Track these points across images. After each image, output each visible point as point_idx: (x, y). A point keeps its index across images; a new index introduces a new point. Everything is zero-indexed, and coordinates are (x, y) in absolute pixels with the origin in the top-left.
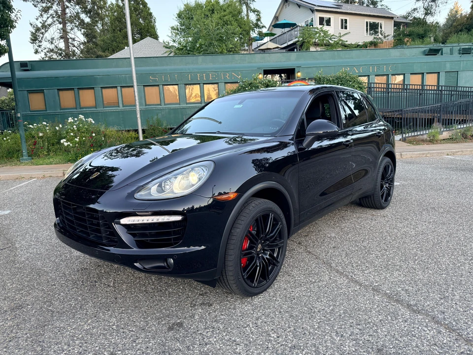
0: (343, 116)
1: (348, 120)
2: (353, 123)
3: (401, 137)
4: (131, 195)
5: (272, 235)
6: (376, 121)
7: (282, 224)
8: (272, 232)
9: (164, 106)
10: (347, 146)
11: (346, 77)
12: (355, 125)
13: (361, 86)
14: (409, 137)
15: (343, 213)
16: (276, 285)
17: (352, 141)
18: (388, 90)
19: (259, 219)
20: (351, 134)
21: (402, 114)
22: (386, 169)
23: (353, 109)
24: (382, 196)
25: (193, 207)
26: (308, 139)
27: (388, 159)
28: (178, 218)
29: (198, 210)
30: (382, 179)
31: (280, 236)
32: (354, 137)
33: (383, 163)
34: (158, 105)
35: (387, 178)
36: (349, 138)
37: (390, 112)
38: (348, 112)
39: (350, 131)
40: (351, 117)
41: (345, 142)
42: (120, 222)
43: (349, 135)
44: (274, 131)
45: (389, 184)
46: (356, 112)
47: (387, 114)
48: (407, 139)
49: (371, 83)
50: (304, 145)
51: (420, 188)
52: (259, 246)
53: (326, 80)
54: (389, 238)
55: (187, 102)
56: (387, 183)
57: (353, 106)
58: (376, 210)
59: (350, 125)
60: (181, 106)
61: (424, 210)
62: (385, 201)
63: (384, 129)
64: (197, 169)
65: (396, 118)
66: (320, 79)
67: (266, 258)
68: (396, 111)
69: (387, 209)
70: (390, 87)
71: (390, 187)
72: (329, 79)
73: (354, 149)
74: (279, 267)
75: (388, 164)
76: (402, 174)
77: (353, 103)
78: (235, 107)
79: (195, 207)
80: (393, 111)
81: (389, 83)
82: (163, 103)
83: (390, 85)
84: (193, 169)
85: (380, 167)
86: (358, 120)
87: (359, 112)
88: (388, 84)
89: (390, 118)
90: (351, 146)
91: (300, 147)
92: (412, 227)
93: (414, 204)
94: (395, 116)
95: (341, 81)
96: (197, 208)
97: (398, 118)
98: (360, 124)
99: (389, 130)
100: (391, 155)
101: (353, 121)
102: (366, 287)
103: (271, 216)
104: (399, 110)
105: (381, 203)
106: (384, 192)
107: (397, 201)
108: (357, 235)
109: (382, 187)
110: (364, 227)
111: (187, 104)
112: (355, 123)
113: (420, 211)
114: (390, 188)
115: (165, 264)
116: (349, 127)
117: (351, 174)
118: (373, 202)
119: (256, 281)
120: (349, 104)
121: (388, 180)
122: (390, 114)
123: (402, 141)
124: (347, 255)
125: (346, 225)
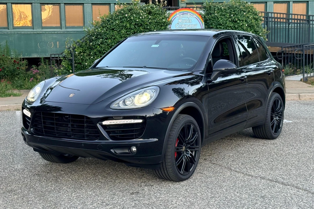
0: (238, 55)
1: (242, 58)
2: (247, 61)
3: (302, 77)
4: (109, 106)
5: (192, 140)
6: (267, 60)
7: (198, 134)
8: (192, 139)
9: (13, 30)
10: (243, 80)
11: (240, 5)
12: (249, 63)
13: (256, 17)
14: (311, 77)
15: (239, 142)
16: (194, 176)
17: (246, 77)
18: (289, 21)
19: (185, 127)
20: (245, 71)
21: (302, 50)
22: (275, 103)
23: (246, 47)
24: (272, 126)
25: (146, 116)
26: (215, 74)
27: (277, 95)
28: (140, 121)
29: (149, 118)
30: (272, 112)
31: (197, 143)
32: (248, 74)
33: (272, 98)
34: (4, 28)
35: (277, 111)
36: (243, 74)
37: (291, 47)
38: (242, 50)
39: (245, 68)
40: (245, 54)
41: (240, 78)
42: (102, 123)
43: (243, 72)
44: (190, 67)
45: (279, 117)
46: (250, 50)
47: (287, 50)
48: (309, 79)
49: (268, 13)
50: (212, 78)
51: (311, 125)
52: (184, 148)
53: (216, 9)
54: (275, 156)
55: (43, 25)
56: (277, 116)
57: (247, 44)
58: (267, 140)
59: (245, 63)
60: (35, 30)
61: (309, 140)
62: (275, 132)
63: (275, 68)
64: (148, 91)
65: (296, 54)
66: (210, 7)
67: (188, 156)
68: (297, 46)
69: (277, 139)
70: (290, 17)
71: (280, 120)
72: (221, 8)
73: (247, 85)
74: (196, 164)
75: (277, 99)
76: (297, 113)
77: (246, 41)
78: (152, 46)
79: (147, 116)
80: (294, 47)
81: (290, 13)
82: (11, 27)
83: (290, 16)
84: (145, 91)
85: (270, 101)
86: (251, 59)
87: (252, 50)
88: (288, 13)
89: (290, 54)
90: (245, 82)
91: (208, 80)
92: (296, 150)
93: (302, 136)
94: (295, 52)
95: (234, 11)
96: (148, 117)
97: (300, 54)
98: (254, 62)
99: (279, 69)
100: (281, 91)
101: (247, 59)
102: (256, 177)
103: (192, 127)
104: (300, 46)
105: (271, 133)
106: (274, 124)
107: (286, 134)
108: (251, 155)
109: (272, 119)
110: (256, 150)
111: (43, 28)
112: (249, 61)
113: (305, 141)
114: (280, 122)
115: (129, 151)
116: (243, 65)
117: (246, 102)
118: (264, 132)
119: (182, 170)
120: (243, 43)
121: (277, 113)
122: (290, 49)
123: (304, 82)
124: (242, 164)
125: (241, 149)
